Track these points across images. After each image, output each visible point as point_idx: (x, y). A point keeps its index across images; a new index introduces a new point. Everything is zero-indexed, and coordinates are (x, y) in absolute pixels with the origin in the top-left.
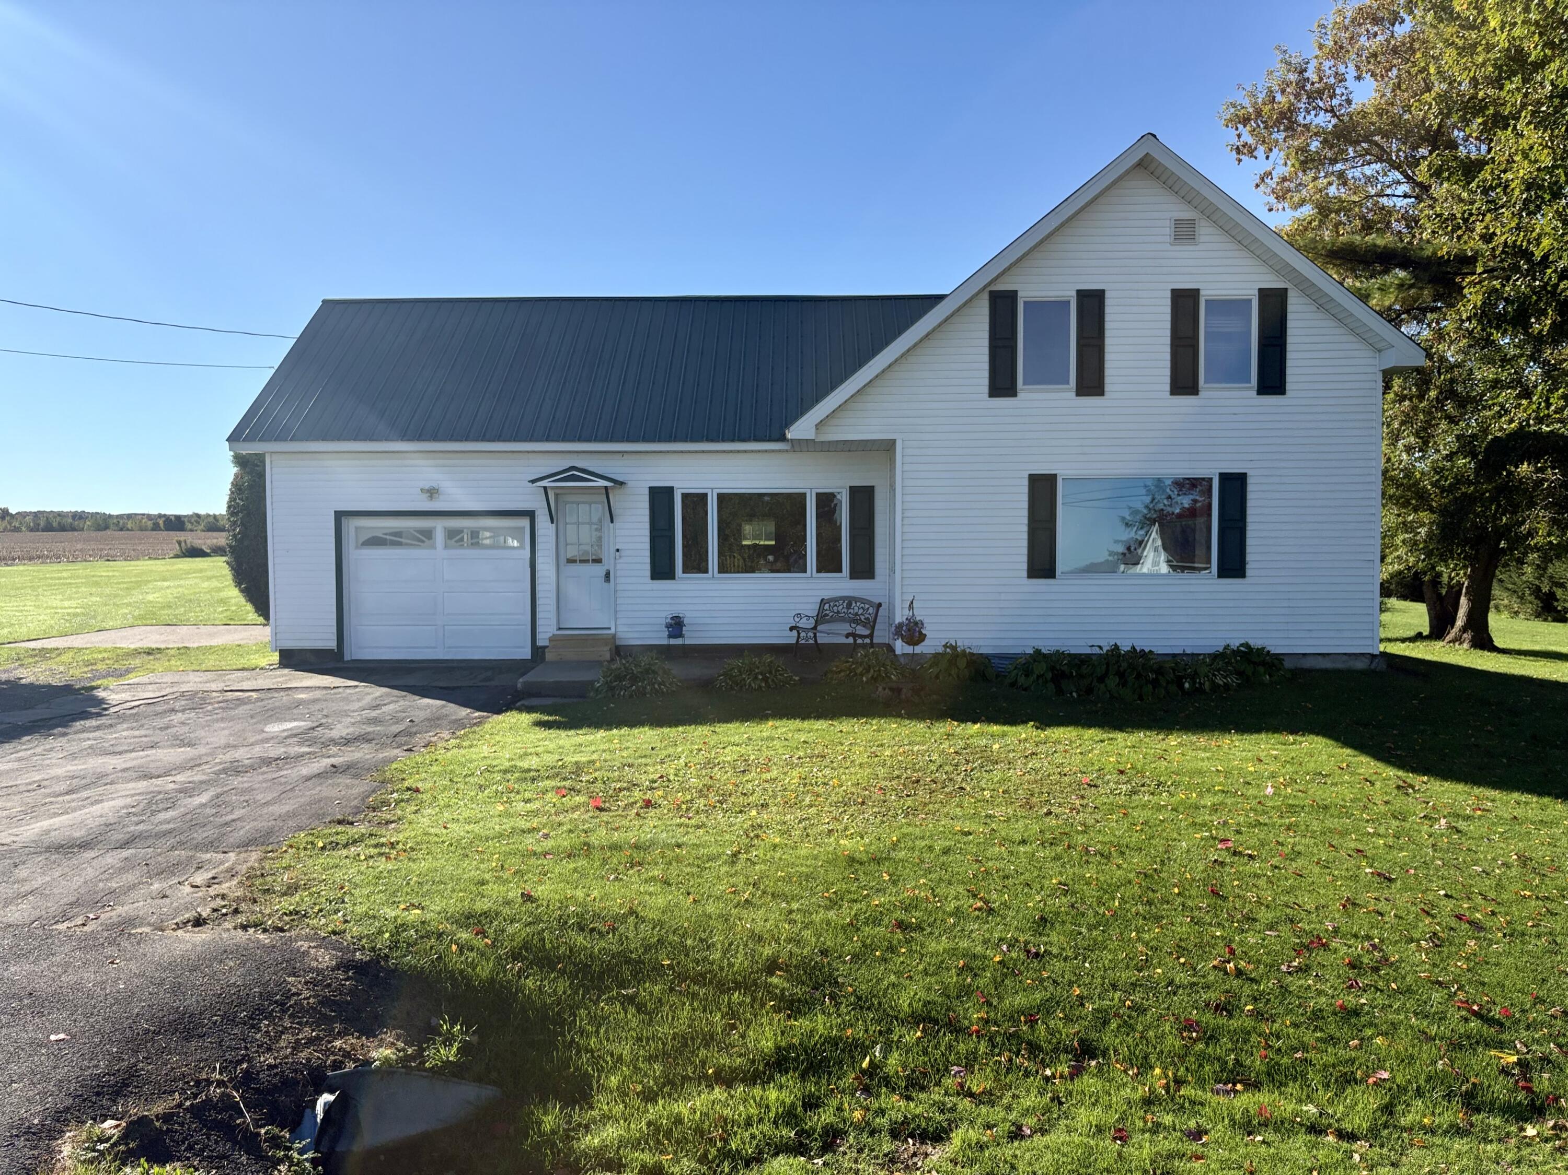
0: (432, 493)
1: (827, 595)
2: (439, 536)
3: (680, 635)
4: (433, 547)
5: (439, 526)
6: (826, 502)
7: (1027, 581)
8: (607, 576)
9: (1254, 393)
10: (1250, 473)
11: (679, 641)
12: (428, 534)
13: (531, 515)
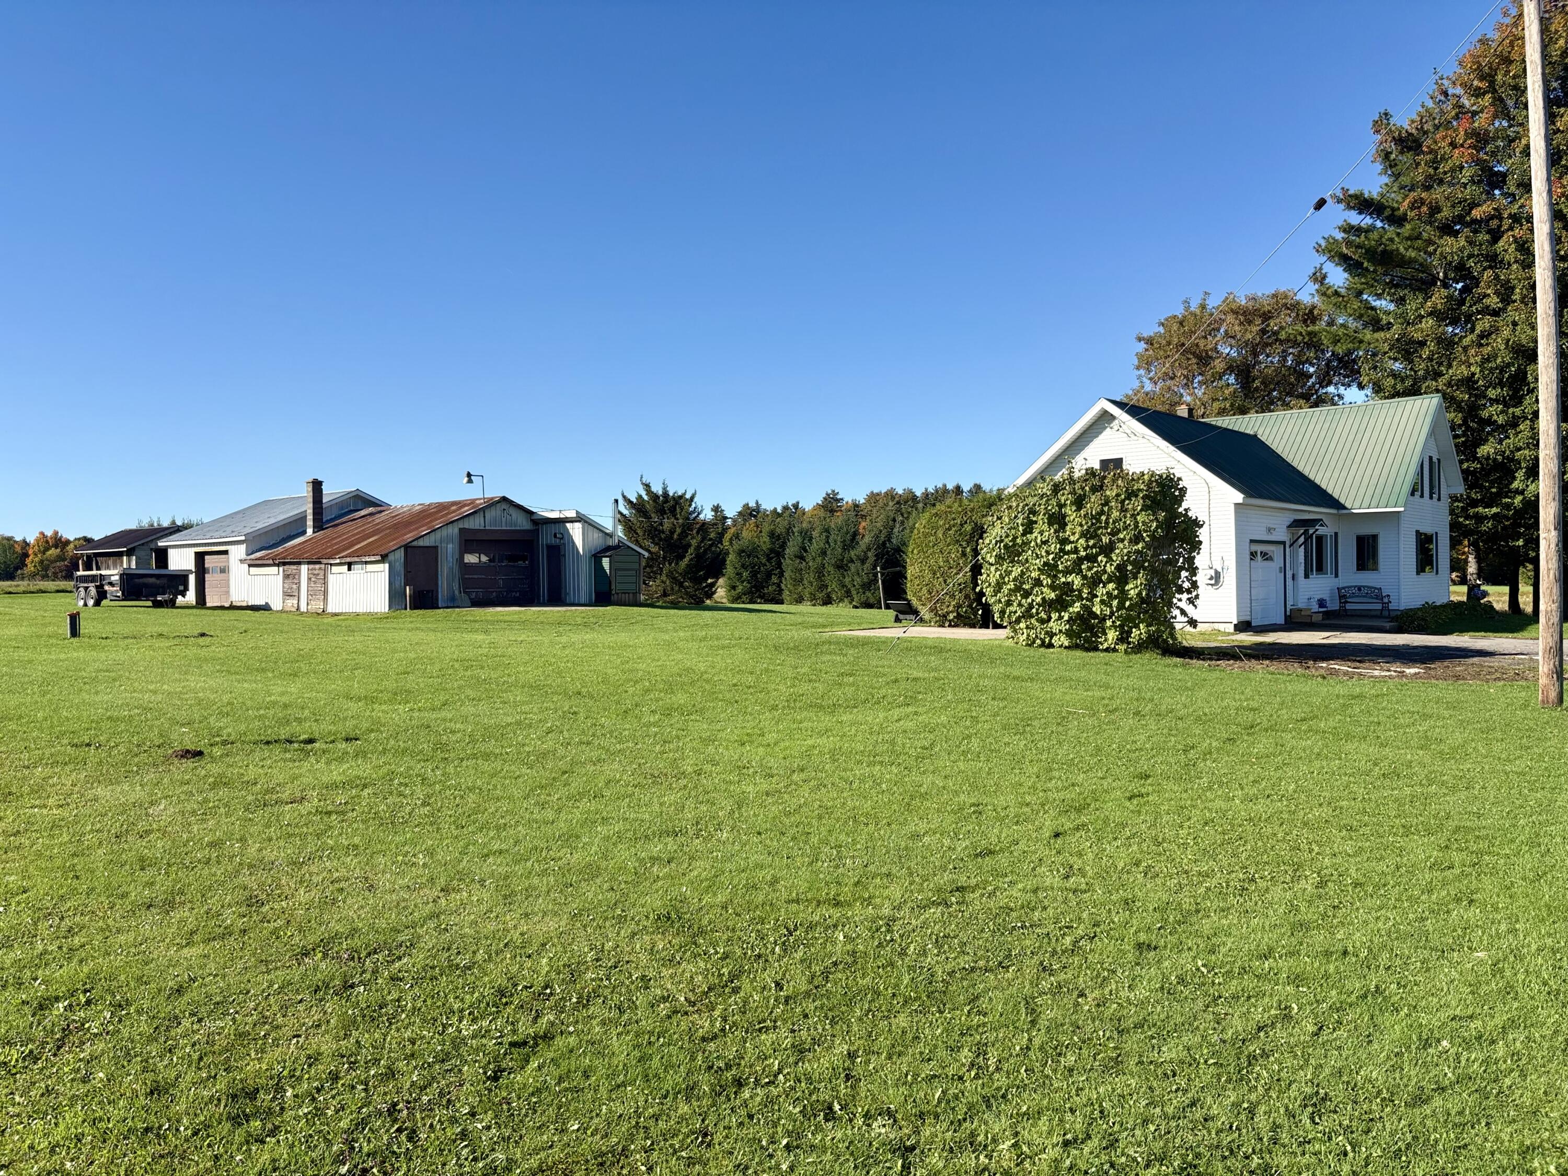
0: (1270, 530)
7: (1419, 575)
8: (1294, 577)
13: (1284, 543)
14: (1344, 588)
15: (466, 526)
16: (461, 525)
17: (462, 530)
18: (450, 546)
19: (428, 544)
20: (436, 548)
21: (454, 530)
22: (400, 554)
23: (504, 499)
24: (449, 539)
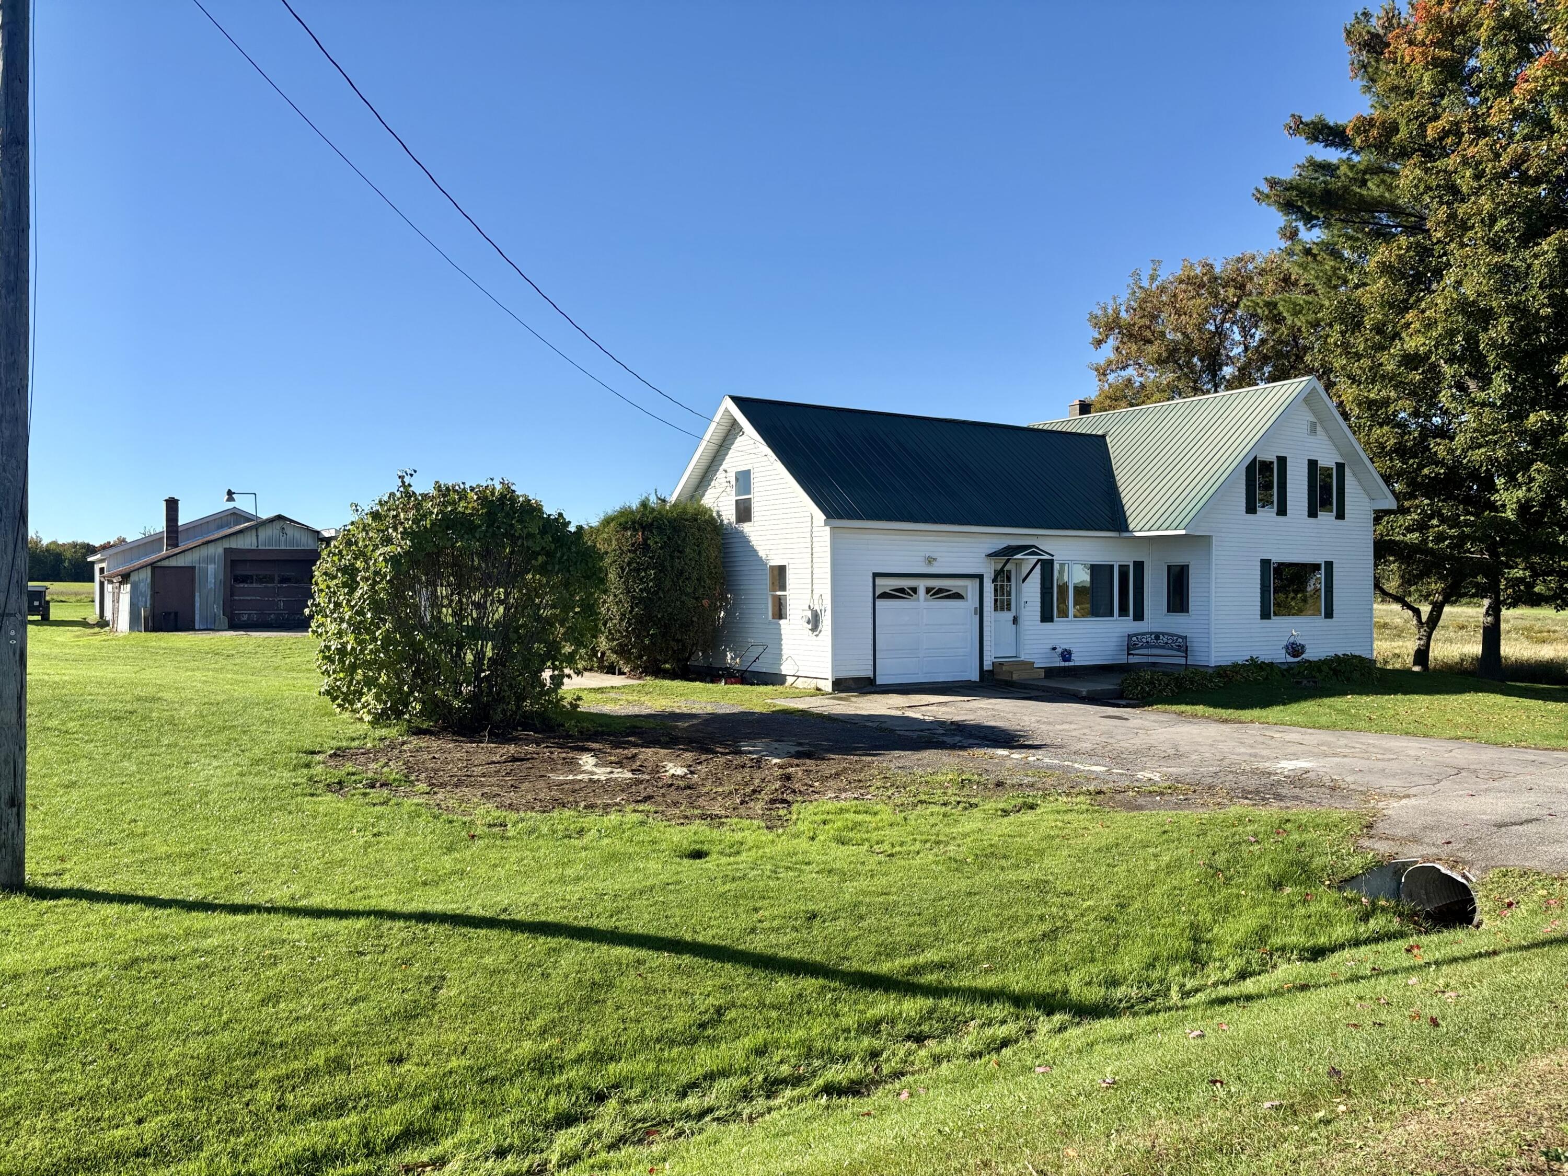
0: (930, 560)
1: (1132, 632)
2: (922, 591)
3: (1069, 660)
4: (918, 600)
5: (922, 584)
6: (1124, 570)
7: (1260, 621)
8: (1015, 620)
9: (1334, 518)
10: (1334, 561)
11: (1067, 664)
12: (914, 590)
13: (980, 577)
14: (1135, 635)
15: (234, 545)
16: (227, 544)
17: (226, 550)
18: (211, 568)
19: (183, 565)
20: (193, 568)
21: (217, 550)
22: (146, 574)
23: (280, 518)
24: (209, 560)
